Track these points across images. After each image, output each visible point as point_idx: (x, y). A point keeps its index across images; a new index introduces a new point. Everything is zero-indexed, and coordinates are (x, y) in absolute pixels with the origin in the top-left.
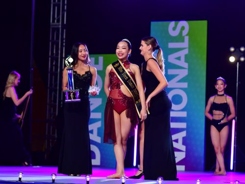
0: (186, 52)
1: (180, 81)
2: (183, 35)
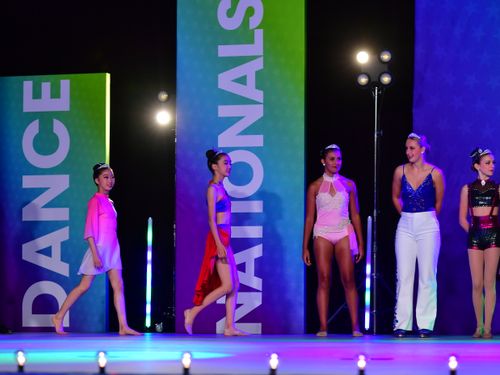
0: (258, 64)
1: (245, 132)
2: (251, 28)
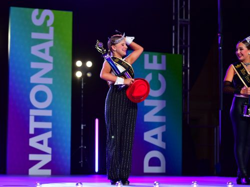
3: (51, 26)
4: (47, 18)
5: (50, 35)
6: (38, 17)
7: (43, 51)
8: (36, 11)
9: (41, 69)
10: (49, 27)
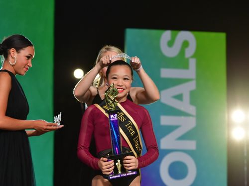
3: (192, 57)
4: (186, 44)
5: (191, 72)
6: (171, 44)
7: (179, 97)
8: (167, 34)
9: (177, 127)
10: (188, 59)
